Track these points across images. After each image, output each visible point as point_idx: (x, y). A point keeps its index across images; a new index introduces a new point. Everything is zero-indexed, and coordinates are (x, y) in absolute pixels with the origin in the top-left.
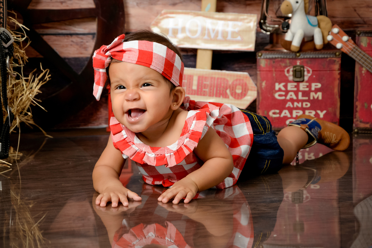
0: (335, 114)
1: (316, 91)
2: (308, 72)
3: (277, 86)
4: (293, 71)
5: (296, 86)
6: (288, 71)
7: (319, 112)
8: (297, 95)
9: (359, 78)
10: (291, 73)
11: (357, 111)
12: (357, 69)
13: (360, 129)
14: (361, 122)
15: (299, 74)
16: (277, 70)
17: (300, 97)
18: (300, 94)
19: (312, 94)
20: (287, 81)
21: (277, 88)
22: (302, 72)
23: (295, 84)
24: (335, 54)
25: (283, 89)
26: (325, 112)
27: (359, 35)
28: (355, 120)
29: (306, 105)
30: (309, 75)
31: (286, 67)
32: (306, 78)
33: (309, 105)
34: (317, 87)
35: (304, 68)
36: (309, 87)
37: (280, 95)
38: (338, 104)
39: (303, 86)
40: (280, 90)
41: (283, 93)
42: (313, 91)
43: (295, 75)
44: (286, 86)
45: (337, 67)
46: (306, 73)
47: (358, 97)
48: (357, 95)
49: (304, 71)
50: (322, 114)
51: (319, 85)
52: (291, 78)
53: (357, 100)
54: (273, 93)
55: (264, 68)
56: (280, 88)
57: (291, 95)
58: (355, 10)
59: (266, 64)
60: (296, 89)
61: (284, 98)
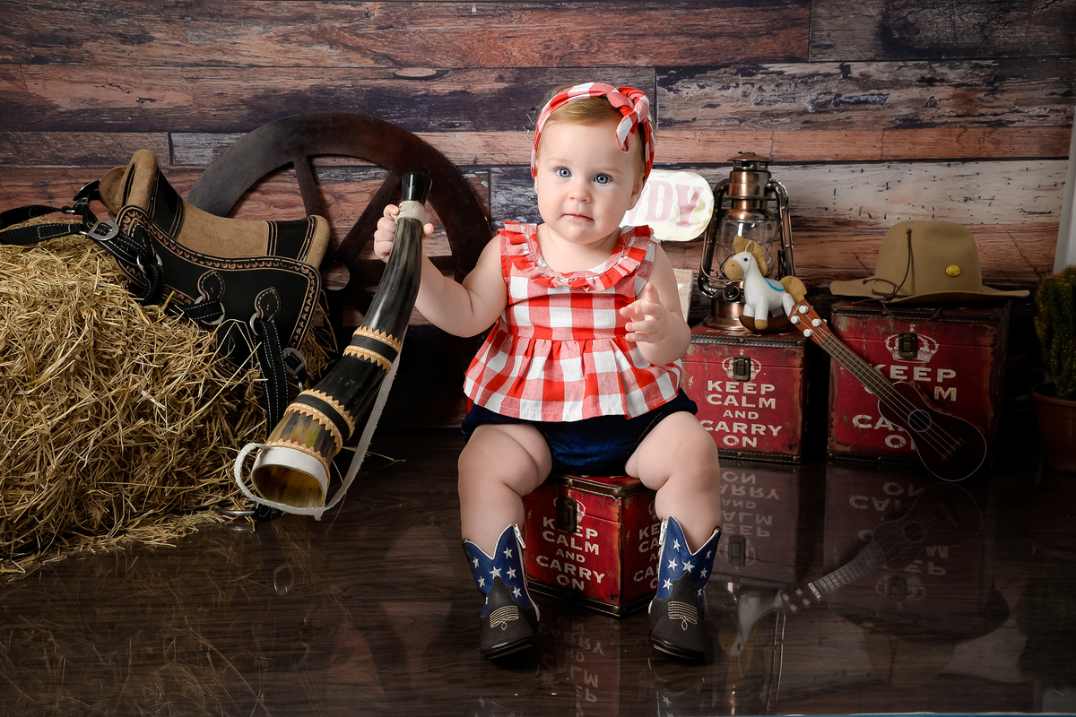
0: (795, 433)
1: (768, 395)
2: (756, 365)
3: (711, 385)
4: (733, 364)
5: (737, 387)
6: (727, 363)
7: (771, 427)
8: (739, 401)
9: (836, 378)
10: (731, 367)
11: (832, 427)
12: (832, 364)
13: (837, 454)
14: (838, 443)
15: (742, 370)
16: (711, 361)
17: (744, 404)
18: (744, 398)
19: (762, 400)
20: (725, 379)
21: (710, 389)
22: (747, 366)
23: (738, 384)
24: (796, 342)
25: (720, 390)
26: (780, 428)
27: (836, 313)
28: (829, 439)
29: (753, 416)
30: (758, 371)
31: (723, 357)
32: (753, 376)
33: (757, 416)
34: (769, 390)
35: (749, 361)
36: (758, 389)
37: (714, 399)
38: (800, 418)
39: (748, 388)
40: (714, 391)
41: (720, 396)
42: (762, 396)
43: (736, 371)
44: (723, 386)
45: (798, 361)
46: (752, 368)
47: (834, 406)
48: (832, 403)
49: (750, 365)
50: (775, 433)
51: (772, 388)
52: (731, 374)
53: (833, 410)
54: (704, 394)
55: (692, 357)
56: (714, 389)
57: (731, 400)
58: (857, 258)
59: (695, 352)
60: (737, 391)
61: (720, 403)
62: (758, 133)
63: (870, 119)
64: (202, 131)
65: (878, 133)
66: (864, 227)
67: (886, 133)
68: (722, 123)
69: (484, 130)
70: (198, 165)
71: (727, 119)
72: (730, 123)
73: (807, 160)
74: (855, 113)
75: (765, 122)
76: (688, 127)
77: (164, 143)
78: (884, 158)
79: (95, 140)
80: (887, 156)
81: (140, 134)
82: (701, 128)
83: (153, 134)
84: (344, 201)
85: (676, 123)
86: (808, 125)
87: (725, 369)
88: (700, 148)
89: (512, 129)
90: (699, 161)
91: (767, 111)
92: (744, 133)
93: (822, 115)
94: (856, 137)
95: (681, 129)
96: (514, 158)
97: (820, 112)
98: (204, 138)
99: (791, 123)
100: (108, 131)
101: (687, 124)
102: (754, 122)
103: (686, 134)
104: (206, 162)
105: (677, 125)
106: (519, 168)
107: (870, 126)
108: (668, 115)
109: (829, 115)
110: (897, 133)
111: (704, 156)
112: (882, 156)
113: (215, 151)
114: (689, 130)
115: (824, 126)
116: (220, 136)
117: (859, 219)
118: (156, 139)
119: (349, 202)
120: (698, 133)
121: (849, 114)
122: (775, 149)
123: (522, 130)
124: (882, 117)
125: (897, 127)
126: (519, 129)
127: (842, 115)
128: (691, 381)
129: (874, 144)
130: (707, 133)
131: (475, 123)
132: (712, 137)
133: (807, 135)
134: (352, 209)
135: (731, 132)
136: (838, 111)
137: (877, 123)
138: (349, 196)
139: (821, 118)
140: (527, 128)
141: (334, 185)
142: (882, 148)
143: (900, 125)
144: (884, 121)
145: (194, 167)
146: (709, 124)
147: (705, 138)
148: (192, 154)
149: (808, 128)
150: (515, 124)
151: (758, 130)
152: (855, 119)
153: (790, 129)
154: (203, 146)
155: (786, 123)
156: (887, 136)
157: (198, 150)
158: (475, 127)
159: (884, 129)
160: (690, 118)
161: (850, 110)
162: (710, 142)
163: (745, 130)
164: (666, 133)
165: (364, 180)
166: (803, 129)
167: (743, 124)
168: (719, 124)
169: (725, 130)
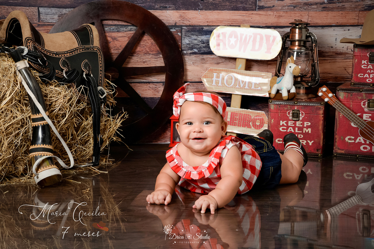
0: (320, 144)
1: (308, 127)
2: (302, 114)
3: (281, 123)
4: (292, 113)
5: (294, 124)
6: (289, 113)
7: (309, 141)
8: (294, 130)
9: (338, 120)
10: (291, 115)
11: (336, 142)
12: (337, 113)
13: (337, 153)
14: (338, 149)
15: (296, 115)
16: (282, 112)
17: (297, 131)
18: (297, 129)
19: (305, 129)
20: (288, 120)
21: (281, 124)
22: (298, 114)
23: (294, 122)
24: (321, 103)
25: (285, 125)
26: (312, 141)
27: (338, 91)
28: (334, 147)
29: (301, 136)
30: (303, 116)
31: (287, 110)
32: (301, 118)
33: (302, 136)
34: (308, 125)
35: (299, 111)
36: (303, 124)
37: (283, 129)
38: (322, 137)
39: (298, 124)
40: (283, 125)
41: (286, 128)
42: (305, 127)
43: (293, 116)
44: (287, 123)
45: (321, 112)
46: (301, 115)
47: (337, 132)
48: (336, 131)
49: (300, 114)
50: (310, 143)
51: (310, 124)
52: (291, 118)
53: (336, 134)
54: (278, 127)
55: (273, 110)
56: (283, 124)
57: (290, 129)
58: (345, 69)
59: (274, 108)
60: (294, 125)
61: (286, 131)
62: (302, 13)
63: (353, 6)
64: (53, 7)
65: (356, 13)
66: (349, 55)
67: (361, 12)
68: (286, 8)
69: (180, 10)
70: (51, 23)
71: (289, 6)
72: (289, 8)
73: (324, 25)
74: (347, 4)
75: (305, 7)
76: (271, 9)
77: (36, 12)
78: (359, 24)
79: (4, 9)
80: (360, 23)
81: (25, 8)
82: (276, 10)
83: (31, 8)
84: (117, 41)
85: (266, 7)
86: (325, 9)
87: (288, 115)
88: (276, 19)
89: (192, 9)
90: (275, 25)
91: (306, 3)
92: (296, 12)
93: (331, 5)
94: (346, 15)
95: (267, 11)
96: (192, 23)
97: (330, 3)
98: (54, 10)
99: (317, 8)
100: (10, 5)
101: (270, 8)
102: (300, 7)
103: (270, 13)
104: (55, 21)
105: (266, 9)
106: (195, 27)
107: (353, 9)
108: (262, 4)
109: (334, 5)
110: (365, 13)
111: (277, 23)
112: (358, 23)
113: (59, 16)
114: (271, 11)
115: (332, 9)
116: (61, 10)
117: (347, 52)
118: (32, 10)
119: (118, 41)
120: (275, 12)
121: (344, 4)
122: (309, 20)
123: (197, 10)
124: (359, 5)
125: (366, 10)
126: (195, 9)
127: (340, 5)
128: (272, 121)
129: (355, 18)
130: (279, 12)
131: (176, 6)
132: (281, 14)
133: (324, 13)
134: (120, 44)
135: (290, 12)
136: (339, 2)
137: (356, 8)
138: (119, 38)
139: (331, 6)
140: (199, 9)
141: (112, 33)
142: (358, 19)
143: (367, 9)
144: (360, 7)
145: (49, 23)
146: (280, 8)
147: (278, 15)
148: (48, 17)
149: (325, 10)
150: (194, 7)
151: (302, 11)
152: (346, 6)
153: (316, 11)
154: (54, 14)
155: (315, 8)
156: (361, 14)
157: (51, 16)
158: (176, 8)
159: (359, 11)
160: (271, 5)
161: (344, 2)
162: (280, 16)
163: (296, 11)
164: (261, 12)
165: (126, 31)
166: (322, 11)
167: (295, 8)
168: (284, 8)
169: (287, 11)
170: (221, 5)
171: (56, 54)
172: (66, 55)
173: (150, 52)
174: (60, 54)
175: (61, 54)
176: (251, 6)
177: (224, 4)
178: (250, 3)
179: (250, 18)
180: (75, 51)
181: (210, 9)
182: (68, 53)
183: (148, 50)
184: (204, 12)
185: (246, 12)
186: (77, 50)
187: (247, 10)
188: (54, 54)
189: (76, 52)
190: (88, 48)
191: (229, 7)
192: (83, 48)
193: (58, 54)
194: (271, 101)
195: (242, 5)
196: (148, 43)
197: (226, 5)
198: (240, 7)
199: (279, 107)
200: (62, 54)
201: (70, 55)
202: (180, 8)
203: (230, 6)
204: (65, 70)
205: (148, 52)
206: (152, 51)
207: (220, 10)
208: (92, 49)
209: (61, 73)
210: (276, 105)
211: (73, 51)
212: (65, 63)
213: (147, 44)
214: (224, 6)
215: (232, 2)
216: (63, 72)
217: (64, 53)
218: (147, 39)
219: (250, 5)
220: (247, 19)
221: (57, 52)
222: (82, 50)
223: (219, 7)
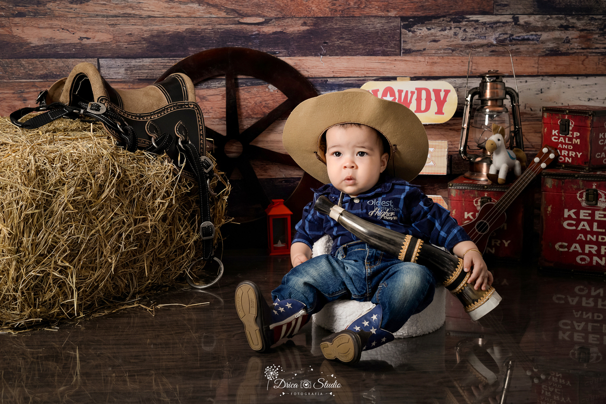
3: (466, 215)
4: (480, 201)
6: (477, 202)
10: (479, 204)
16: (467, 200)
21: (466, 217)
26: (509, 242)
31: (474, 198)
35: (491, 200)
52: (479, 209)
55: (454, 197)
56: (468, 217)
59: (456, 194)
62: (463, 58)
63: (531, 49)
64: (118, 57)
65: (535, 58)
66: (527, 116)
67: (541, 58)
68: (442, 52)
69: (294, 56)
70: (115, 79)
71: (445, 49)
72: (446, 52)
74: (522, 46)
75: (468, 51)
76: (421, 54)
78: (539, 74)
79: (53, 64)
80: (541, 73)
81: (80, 60)
82: (429, 55)
83: (88, 60)
84: (206, 101)
85: (414, 51)
86: (494, 53)
87: (475, 205)
88: (428, 67)
89: (311, 54)
90: (427, 75)
91: (469, 45)
92: (455, 58)
93: (502, 47)
94: (522, 61)
95: (416, 55)
96: (312, 73)
97: (501, 45)
98: (119, 62)
99: (483, 52)
100: (61, 58)
101: (420, 52)
102: (461, 51)
103: (419, 58)
104: (120, 77)
105: (414, 53)
106: (316, 80)
107: (531, 54)
108: (408, 47)
109: (506, 47)
110: (547, 58)
111: (430, 72)
112: (538, 72)
113: (126, 70)
114: (421, 56)
115: (503, 54)
116: (129, 60)
117: (525, 111)
120: (427, 58)
121: (518, 47)
123: (318, 56)
124: (537, 49)
125: (547, 55)
126: (316, 55)
127: (514, 47)
128: (453, 212)
129: (534, 65)
130: (432, 57)
131: (288, 51)
132: (435, 60)
133: (493, 59)
134: (211, 105)
135: (447, 57)
136: (512, 45)
137: (535, 53)
138: (209, 97)
139: (502, 49)
140: (321, 55)
141: (200, 91)
142: (538, 68)
143: (549, 54)
144: (539, 51)
145: (113, 80)
146: (434, 52)
147: (431, 61)
148: (112, 71)
149: (494, 55)
150: (314, 52)
151: (463, 56)
152: (522, 49)
153: (482, 56)
154: (119, 67)
155: (480, 52)
156: (541, 60)
157: (115, 69)
158: (288, 54)
159: (539, 56)
160: (422, 48)
161: (519, 44)
162: (434, 63)
163: (455, 56)
164: (407, 58)
165: (218, 87)
166: (490, 55)
167: (454, 52)
168: (439, 52)
169: (443, 56)
170: (352, 49)
171: (140, 117)
172: (153, 117)
173: (253, 116)
174: (144, 116)
175: (146, 116)
176: (393, 50)
177: (356, 47)
178: (393, 45)
179: (392, 66)
180: (164, 110)
181: (337, 55)
182: (155, 114)
183: (251, 113)
184: (328, 58)
185: (387, 57)
186: (167, 109)
187: (388, 55)
188: (137, 116)
189: (166, 112)
190: (181, 106)
191: (364, 52)
192: (175, 106)
193: (142, 117)
194: (451, 185)
195: (381, 48)
196: (251, 103)
197: (359, 49)
198: (378, 51)
199: (463, 192)
200: (148, 116)
201: (158, 116)
202: (295, 53)
203: (364, 50)
204: (154, 136)
205: (250, 115)
206: (256, 114)
207: (351, 55)
208: (187, 106)
209: (149, 142)
210: (459, 191)
211: (161, 111)
212: (152, 128)
213: (249, 104)
214: (356, 49)
215: (367, 44)
216: (151, 140)
217: (151, 114)
218: (248, 97)
219: (392, 47)
220: (388, 67)
221: (140, 114)
222: (174, 109)
223: (348, 51)
